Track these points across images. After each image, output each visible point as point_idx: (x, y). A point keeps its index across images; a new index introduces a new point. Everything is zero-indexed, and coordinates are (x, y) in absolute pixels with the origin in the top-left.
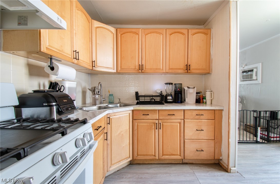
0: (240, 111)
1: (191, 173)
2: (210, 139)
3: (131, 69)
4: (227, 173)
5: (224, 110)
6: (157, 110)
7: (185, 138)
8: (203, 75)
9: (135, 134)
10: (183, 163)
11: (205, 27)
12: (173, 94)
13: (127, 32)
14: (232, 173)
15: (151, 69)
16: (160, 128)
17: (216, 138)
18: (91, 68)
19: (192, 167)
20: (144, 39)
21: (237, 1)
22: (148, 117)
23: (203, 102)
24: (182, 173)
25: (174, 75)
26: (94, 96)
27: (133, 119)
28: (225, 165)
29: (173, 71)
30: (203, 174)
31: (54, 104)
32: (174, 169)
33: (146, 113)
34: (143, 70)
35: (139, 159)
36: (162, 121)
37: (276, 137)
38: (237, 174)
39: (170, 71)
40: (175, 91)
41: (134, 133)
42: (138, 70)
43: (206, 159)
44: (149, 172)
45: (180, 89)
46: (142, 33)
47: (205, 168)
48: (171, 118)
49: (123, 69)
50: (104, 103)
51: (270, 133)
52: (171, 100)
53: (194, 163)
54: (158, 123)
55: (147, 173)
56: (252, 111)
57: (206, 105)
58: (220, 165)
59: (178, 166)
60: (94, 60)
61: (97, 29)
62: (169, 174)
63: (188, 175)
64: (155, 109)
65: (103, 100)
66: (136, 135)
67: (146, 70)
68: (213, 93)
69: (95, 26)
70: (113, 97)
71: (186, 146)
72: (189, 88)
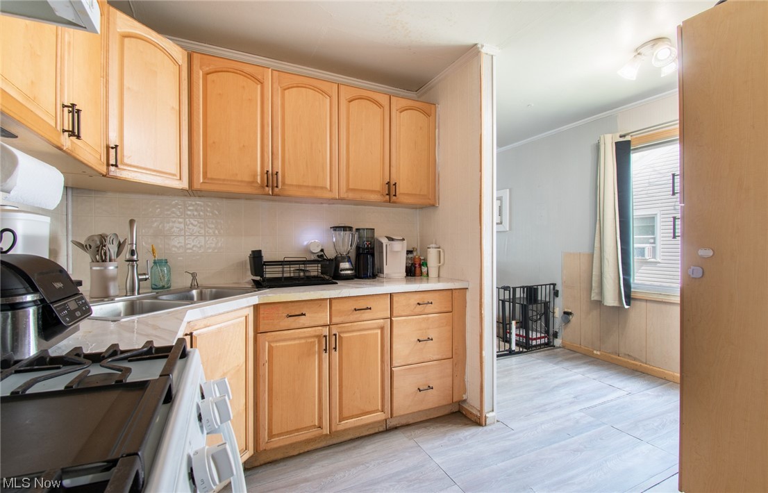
0: (499, 288)
1: (412, 448)
2: (444, 357)
3: (238, 181)
4: (480, 429)
5: (469, 287)
6: (327, 299)
7: (395, 363)
8: (416, 208)
9: (265, 374)
10: (388, 429)
11: (419, 97)
12: (353, 256)
13: (224, 69)
14: (490, 425)
15: (300, 186)
16: (335, 348)
17: (456, 354)
18: (103, 169)
19: (409, 434)
20: (279, 99)
21: (492, 56)
22: (302, 320)
23: (421, 274)
24: (392, 455)
25: (353, 206)
26: (98, 268)
27: (256, 332)
28: (474, 412)
29: (357, 196)
30: (437, 443)
31: (29, 298)
32: (371, 450)
33: (295, 311)
34: (277, 187)
35: (275, 446)
36: (340, 327)
37: (540, 338)
38: (498, 425)
39: (351, 195)
40: (358, 248)
41: (261, 372)
42: (262, 187)
43: (437, 406)
44: (310, 475)
45: (370, 244)
46: (274, 81)
47: (437, 427)
48: (361, 319)
49: (212, 179)
50: (143, 288)
51: (530, 332)
52: (349, 272)
53: (411, 421)
54: (328, 334)
55: (306, 480)
56: (502, 288)
57: (428, 279)
58: (463, 414)
59: (378, 438)
60: (113, 140)
61: (126, 40)
62: (362, 464)
63: (407, 454)
64: (322, 297)
65: (140, 280)
66: (265, 378)
67: (286, 187)
68: (444, 252)
69: (118, 30)
70: (169, 271)
71: (395, 384)
72: (390, 239)
